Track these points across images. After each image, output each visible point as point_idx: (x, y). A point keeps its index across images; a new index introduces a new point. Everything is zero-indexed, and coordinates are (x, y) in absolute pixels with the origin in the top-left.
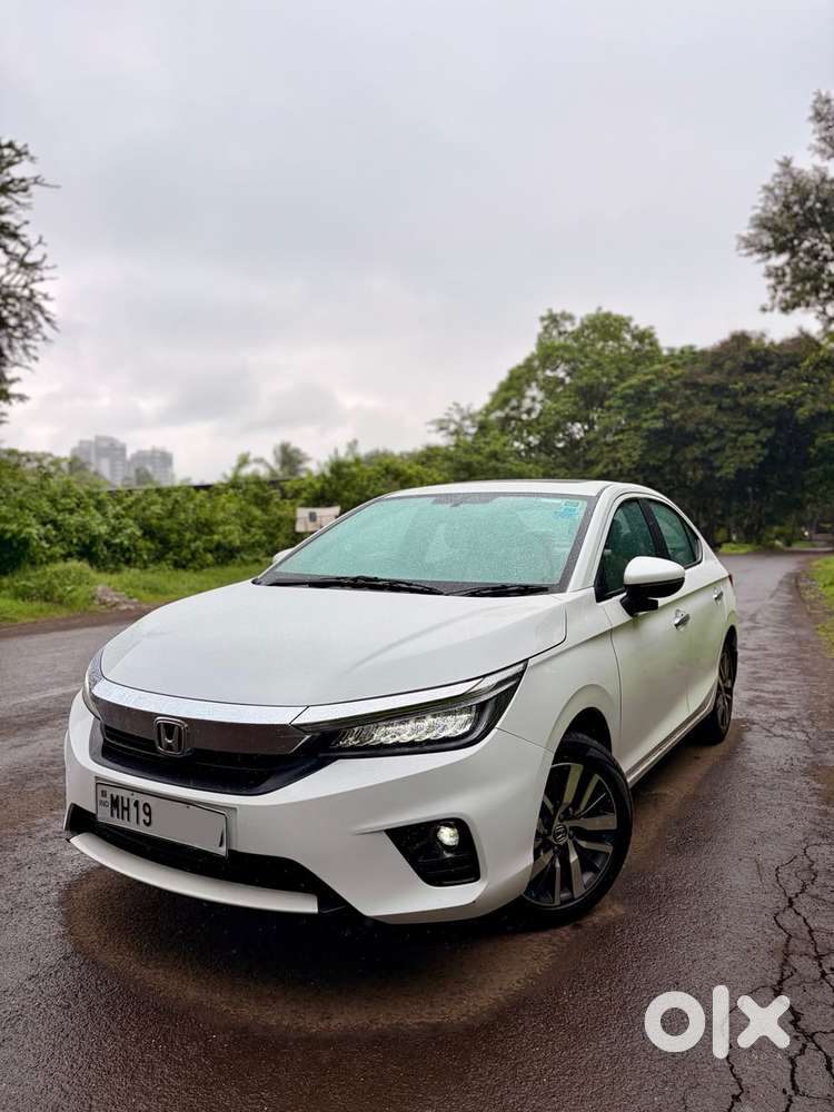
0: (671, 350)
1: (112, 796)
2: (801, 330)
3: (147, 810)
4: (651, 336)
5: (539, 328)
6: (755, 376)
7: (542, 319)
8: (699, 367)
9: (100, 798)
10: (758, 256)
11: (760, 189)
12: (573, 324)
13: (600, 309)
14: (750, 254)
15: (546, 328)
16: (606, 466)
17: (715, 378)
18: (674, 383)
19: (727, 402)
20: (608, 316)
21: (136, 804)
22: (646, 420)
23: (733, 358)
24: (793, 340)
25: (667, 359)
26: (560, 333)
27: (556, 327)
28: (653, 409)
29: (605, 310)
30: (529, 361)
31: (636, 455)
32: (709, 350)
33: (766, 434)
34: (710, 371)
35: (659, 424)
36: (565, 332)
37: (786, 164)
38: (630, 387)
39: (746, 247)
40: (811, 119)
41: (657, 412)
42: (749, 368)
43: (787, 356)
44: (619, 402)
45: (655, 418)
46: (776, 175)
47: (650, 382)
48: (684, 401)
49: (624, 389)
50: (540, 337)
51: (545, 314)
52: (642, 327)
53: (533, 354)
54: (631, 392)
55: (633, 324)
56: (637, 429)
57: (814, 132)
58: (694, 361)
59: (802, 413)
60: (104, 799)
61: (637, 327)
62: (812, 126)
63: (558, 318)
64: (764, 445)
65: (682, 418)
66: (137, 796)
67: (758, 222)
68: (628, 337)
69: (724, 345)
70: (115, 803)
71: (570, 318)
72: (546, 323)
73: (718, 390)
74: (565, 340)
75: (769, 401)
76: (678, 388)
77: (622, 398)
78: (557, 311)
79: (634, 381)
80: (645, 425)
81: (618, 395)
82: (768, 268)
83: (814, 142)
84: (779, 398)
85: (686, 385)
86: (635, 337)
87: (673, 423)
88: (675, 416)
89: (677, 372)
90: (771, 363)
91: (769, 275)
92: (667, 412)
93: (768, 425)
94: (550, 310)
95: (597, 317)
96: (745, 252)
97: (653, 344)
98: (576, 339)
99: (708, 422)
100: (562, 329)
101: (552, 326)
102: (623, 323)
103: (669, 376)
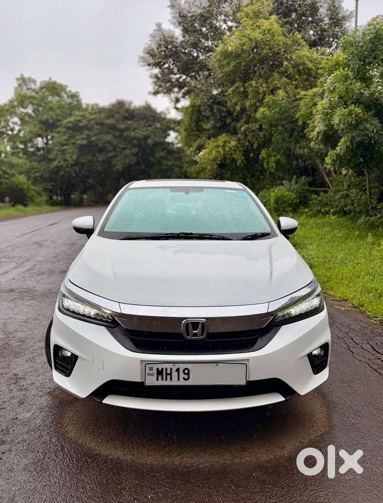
0: (88, 105)
1: (158, 369)
2: (146, 102)
3: (186, 371)
4: (77, 97)
5: (15, 84)
6: (130, 122)
7: (18, 79)
8: (102, 115)
9: (148, 371)
10: (147, 67)
11: (149, 36)
12: (35, 85)
13: (50, 79)
14: (144, 66)
15: (20, 85)
16: (60, 162)
17: (111, 121)
18: (92, 122)
19: (117, 133)
20: (54, 83)
21: (178, 370)
22: (78, 140)
23: (119, 113)
24: (144, 107)
25: (86, 110)
26: (28, 89)
27: (26, 85)
28: (82, 134)
29: (53, 80)
30: (11, 102)
31: (75, 157)
32: (107, 108)
33: (136, 150)
34: (108, 118)
35: (85, 142)
36: (31, 89)
37: (159, 25)
38: (69, 122)
39: (143, 62)
40: (169, 7)
41: (83, 136)
42: (125, 118)
43: (142, 114)
44: (64, 130)
45: (82, 138)
46: (155, 30)
47: (79, 121)
48: (97, 131)
49: (67, 123)
50: (16, 89)
51: (19, 76)
52: (73, 91)
53: (13, 99)
54: (70, 125)
55: (68, 89)
56: (74, 143)
57: (171, 13)
58: (100, 112)
59: (150, 141)
60: (150, 372)
61: (70, 91)
62: (169, 10)
63: (27, 80)
64: (134, 156)
65: (97, 140)
66: (177, 366)
67: (147, 51)
68: (65, 96)
69: (113, 105)
70: (160, 372)
71: (34, 82)
72: (20, 82)
73: (113, 128)
74: (31, 93)
75: (136, 135)
76: (93, 125)
77: (65, 127)
78: (26, 76)
79: (71, 119)
80: (78, 142)
81: (64, 126)
82: (151, 73)
83: (171, 19)
84: (140, 133)
85: (97, 123)
86: (69, 97)
87: (92, 142)
88: (93, 139)
89: (93, 117)
90: (135, 117)
91: (151, 77)
92: (89, 137)
93: (135, 146)
94: (22, 75)
95: (50, 83)
96: (142, 64)
97: (79, 101)
98: (37, 93)
99: (109, 143)
100: (29, 87)
101: (23, 84)
102: (63, 88)
103: (88, 119)
